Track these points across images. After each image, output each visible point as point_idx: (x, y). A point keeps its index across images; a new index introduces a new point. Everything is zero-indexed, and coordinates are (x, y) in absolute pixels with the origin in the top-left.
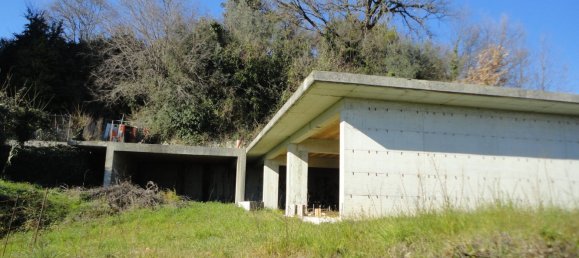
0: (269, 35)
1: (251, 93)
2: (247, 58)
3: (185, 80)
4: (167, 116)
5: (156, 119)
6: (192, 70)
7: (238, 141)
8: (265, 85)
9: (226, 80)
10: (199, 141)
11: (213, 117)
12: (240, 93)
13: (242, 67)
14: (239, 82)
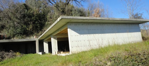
0: (41, 7)
1: (37, 23)
2: (35, 13)
3: (17, 20)
4: (12, 31)
5: (8, 32)
6: (19, 17)
7: (35, 36)
8: (41, 20)
9: (30, 20)
10: (23, 37)
11: (27, 30)
12: (34, 23)
13: (34, 16)
14: (33, 20)
